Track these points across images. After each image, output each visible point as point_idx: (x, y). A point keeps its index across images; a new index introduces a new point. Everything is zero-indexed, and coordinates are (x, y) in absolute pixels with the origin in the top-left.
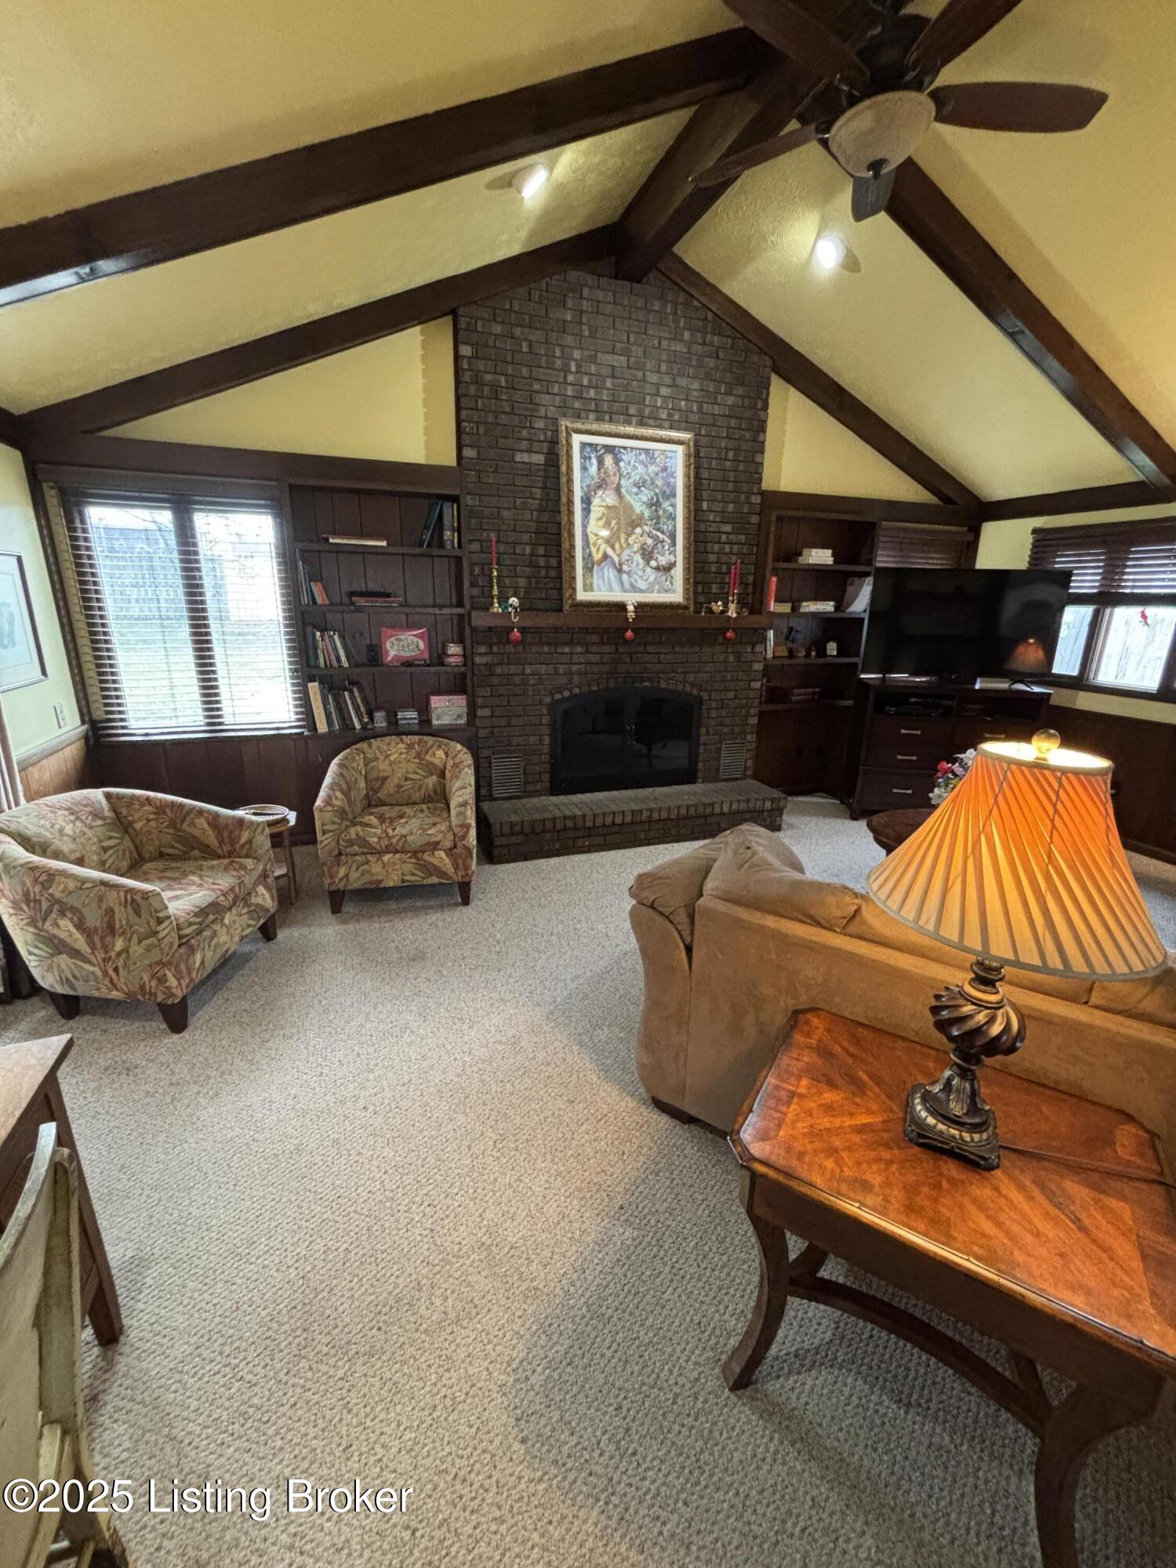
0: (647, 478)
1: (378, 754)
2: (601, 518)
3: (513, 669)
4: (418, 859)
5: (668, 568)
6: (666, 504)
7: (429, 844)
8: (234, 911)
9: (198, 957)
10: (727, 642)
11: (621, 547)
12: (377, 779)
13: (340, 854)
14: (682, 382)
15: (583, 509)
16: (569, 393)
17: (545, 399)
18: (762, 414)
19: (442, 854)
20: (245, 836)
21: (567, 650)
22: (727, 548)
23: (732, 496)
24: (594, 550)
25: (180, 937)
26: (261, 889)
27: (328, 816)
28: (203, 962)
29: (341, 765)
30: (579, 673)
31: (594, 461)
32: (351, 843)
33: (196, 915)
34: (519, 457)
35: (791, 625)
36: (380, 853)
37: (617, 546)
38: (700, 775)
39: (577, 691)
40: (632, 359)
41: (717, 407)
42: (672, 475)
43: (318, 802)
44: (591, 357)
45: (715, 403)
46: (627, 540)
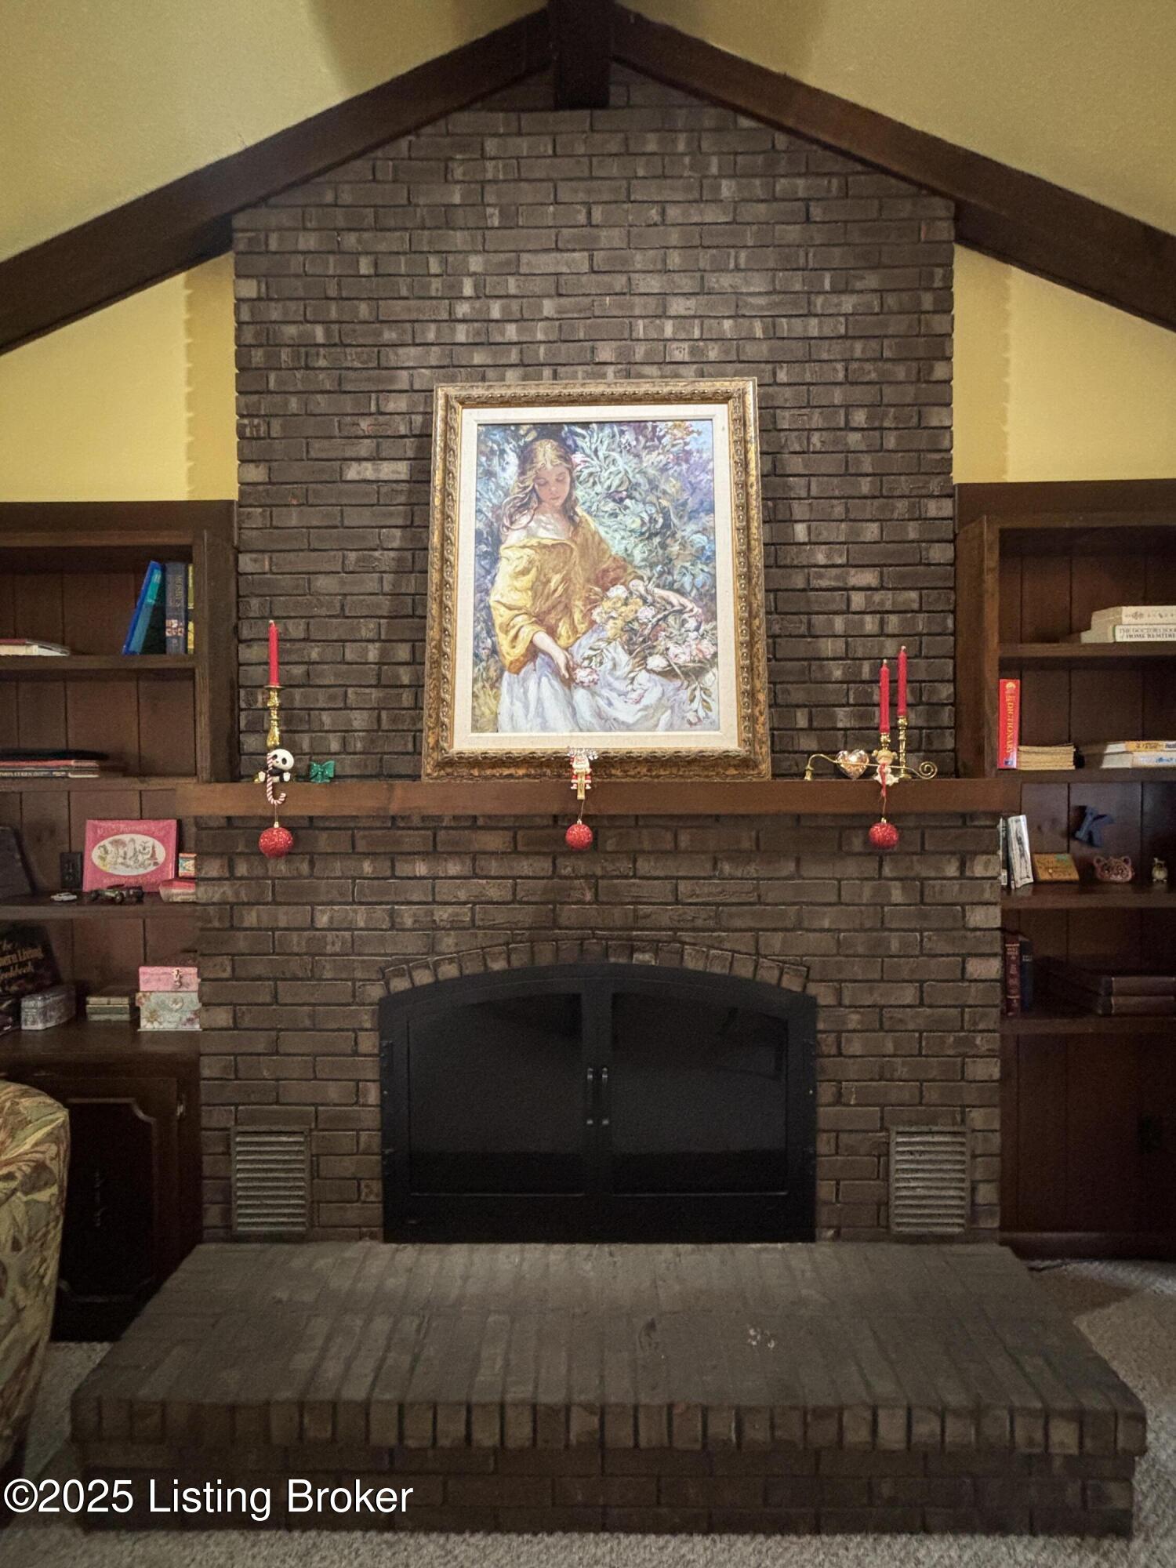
0: (639, 478)
2: (525, 572)
5: (696, 672)
6: (688, 530)
10: (878, 852)
11: (575, 630)
14: (726, 281)
15: (480, 556)
16: (461, 337)
17: (409, 355)
18: (938, 323)
21: (421, 869)
22: (870, 624)
23: (871, 508)
24: (504, 641)
30: (455, 926)
31: (512, 459)
34: (353, 472)
35: (1076, 802)
37: (563, 629)
38: (823, 1215)
39: (449, 971)
40: (599, 256)
41: (814, 321)
42: (705, 467)
44: (508, 263)
45: (810, 315)
46: (587, 614)
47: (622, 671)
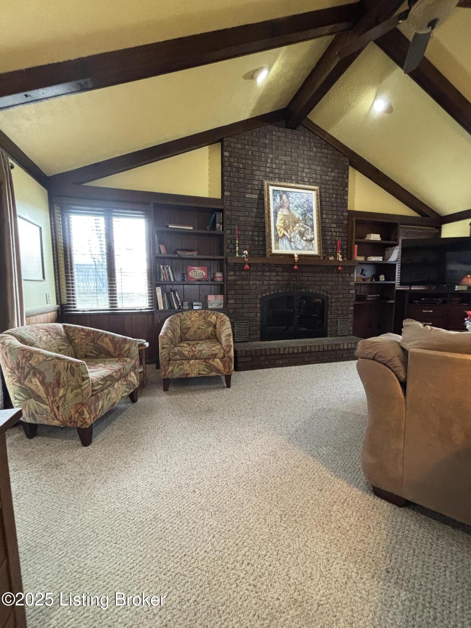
0: (300, 204)
1: (186, 317)
2: (282, 220)
3: (244, 282)
4: (206, 362)
5: (311, 240)
6: (309, 214)
7: (212, 355)
8: (120, 382)
9: (101, 403)
10: (339, 272)
11: (291, 231)
12: (186, 328)
13: (170, 360)
14: (313, 167)
15: (274, 216)
16: (268, 171)
17: (258, 173)
18: (346, 180)
19: (218, 360)
20: (127, 347)
21: (268, 274)
22: (334, 234)
23: (335, 213)
24: (279, 232)
25: (93, 391)
26: (132, 374)
28: (102, 407)
29: (170, 321)
30: (273, 284)
31: (278, 197)
32: (175, 354)
33: (102, 380)
34: (247, 196)
35: (363, 268)
36: (189, 359)
37: (289, 231)
38: (329, 333)
39: (272, 292)
40: (293, 158)
41: (328, 177)
42: (311, 203)
43: (161, 334)
44: (276, 157)
45: (327, 176)
46: (293, 229)
47: (299, 240)
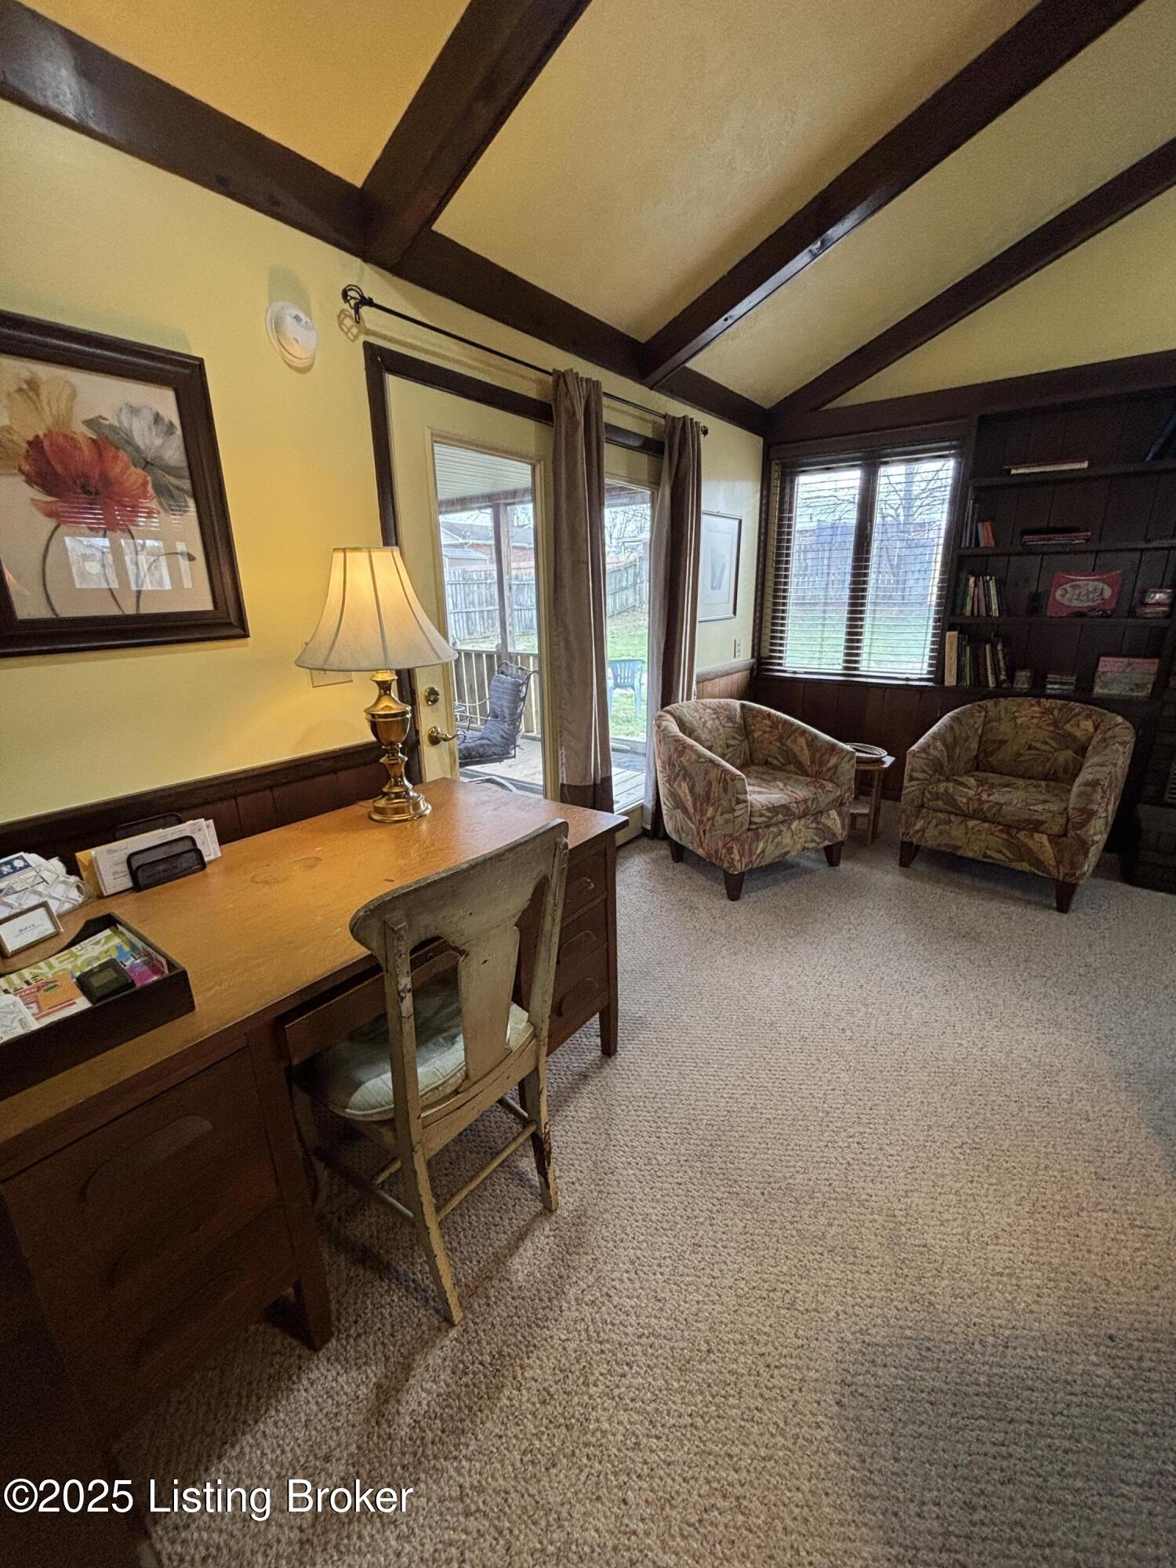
4: (1010, 835)
7: (1029, 822)
8: (803, 821)
9: (761, 845)
12: (994, 741)
13: (922, 806)
19: (1045, 839)
20: (833, 761)
25: (751, 823)
26: (834, 813)
27: (920, 763)
28: (763, 851)
32: (937, 797)
33: (768, 809)
36: (967, 816)
43: (914, 748)
